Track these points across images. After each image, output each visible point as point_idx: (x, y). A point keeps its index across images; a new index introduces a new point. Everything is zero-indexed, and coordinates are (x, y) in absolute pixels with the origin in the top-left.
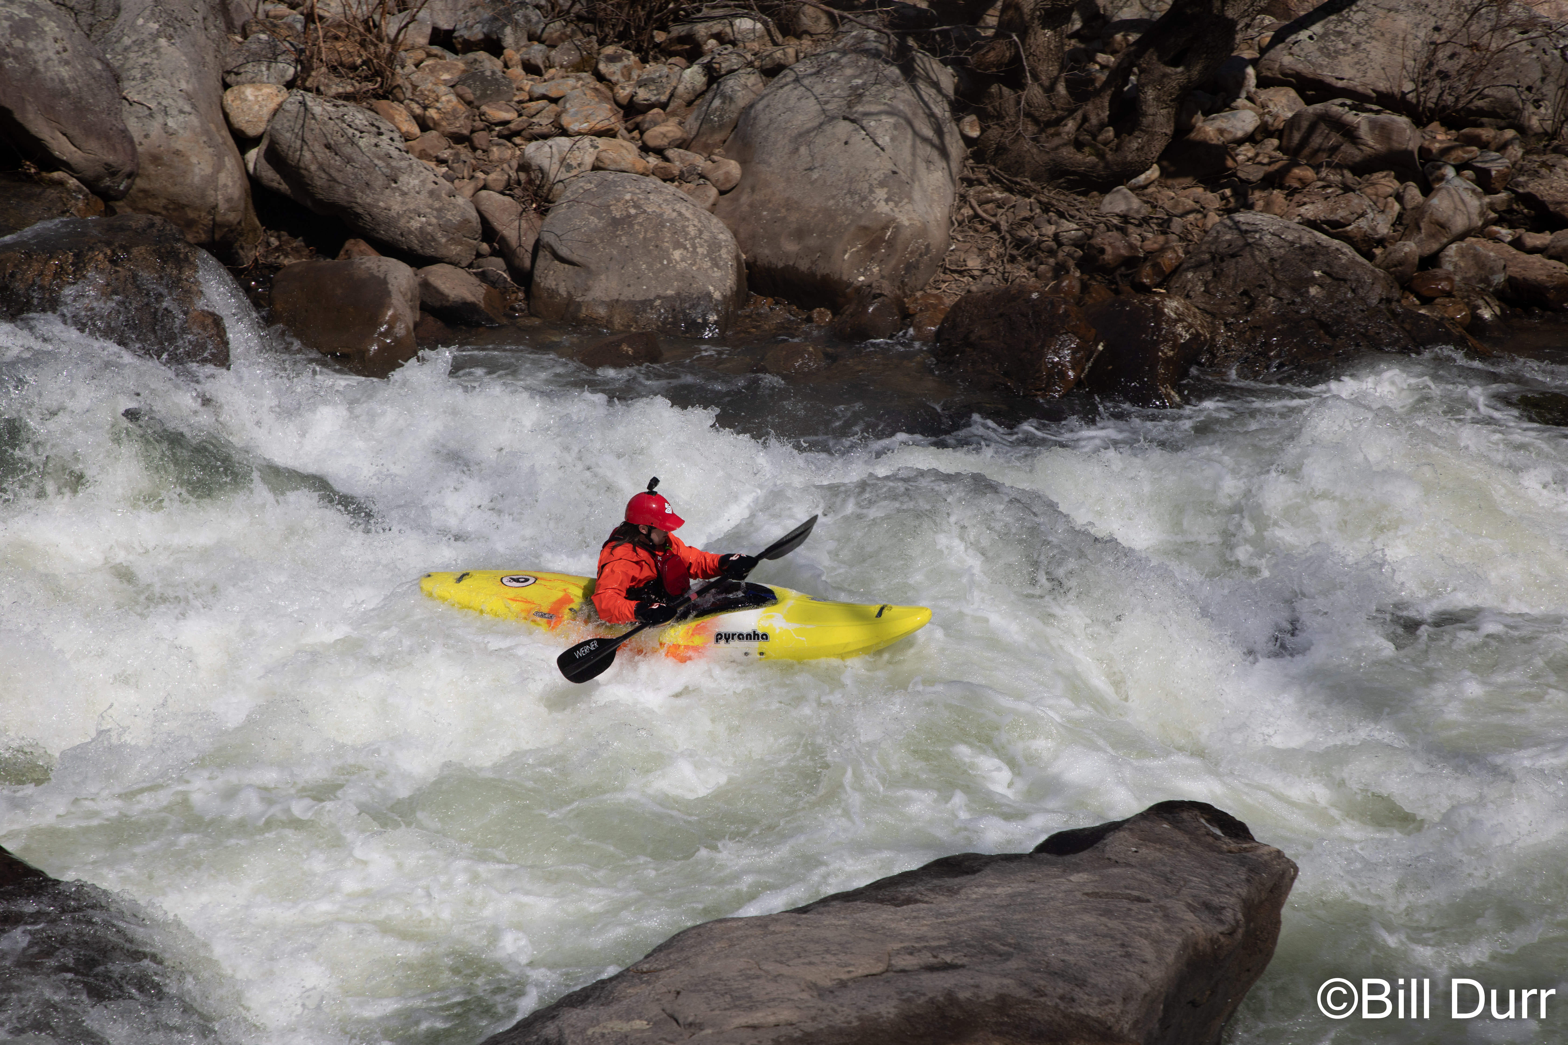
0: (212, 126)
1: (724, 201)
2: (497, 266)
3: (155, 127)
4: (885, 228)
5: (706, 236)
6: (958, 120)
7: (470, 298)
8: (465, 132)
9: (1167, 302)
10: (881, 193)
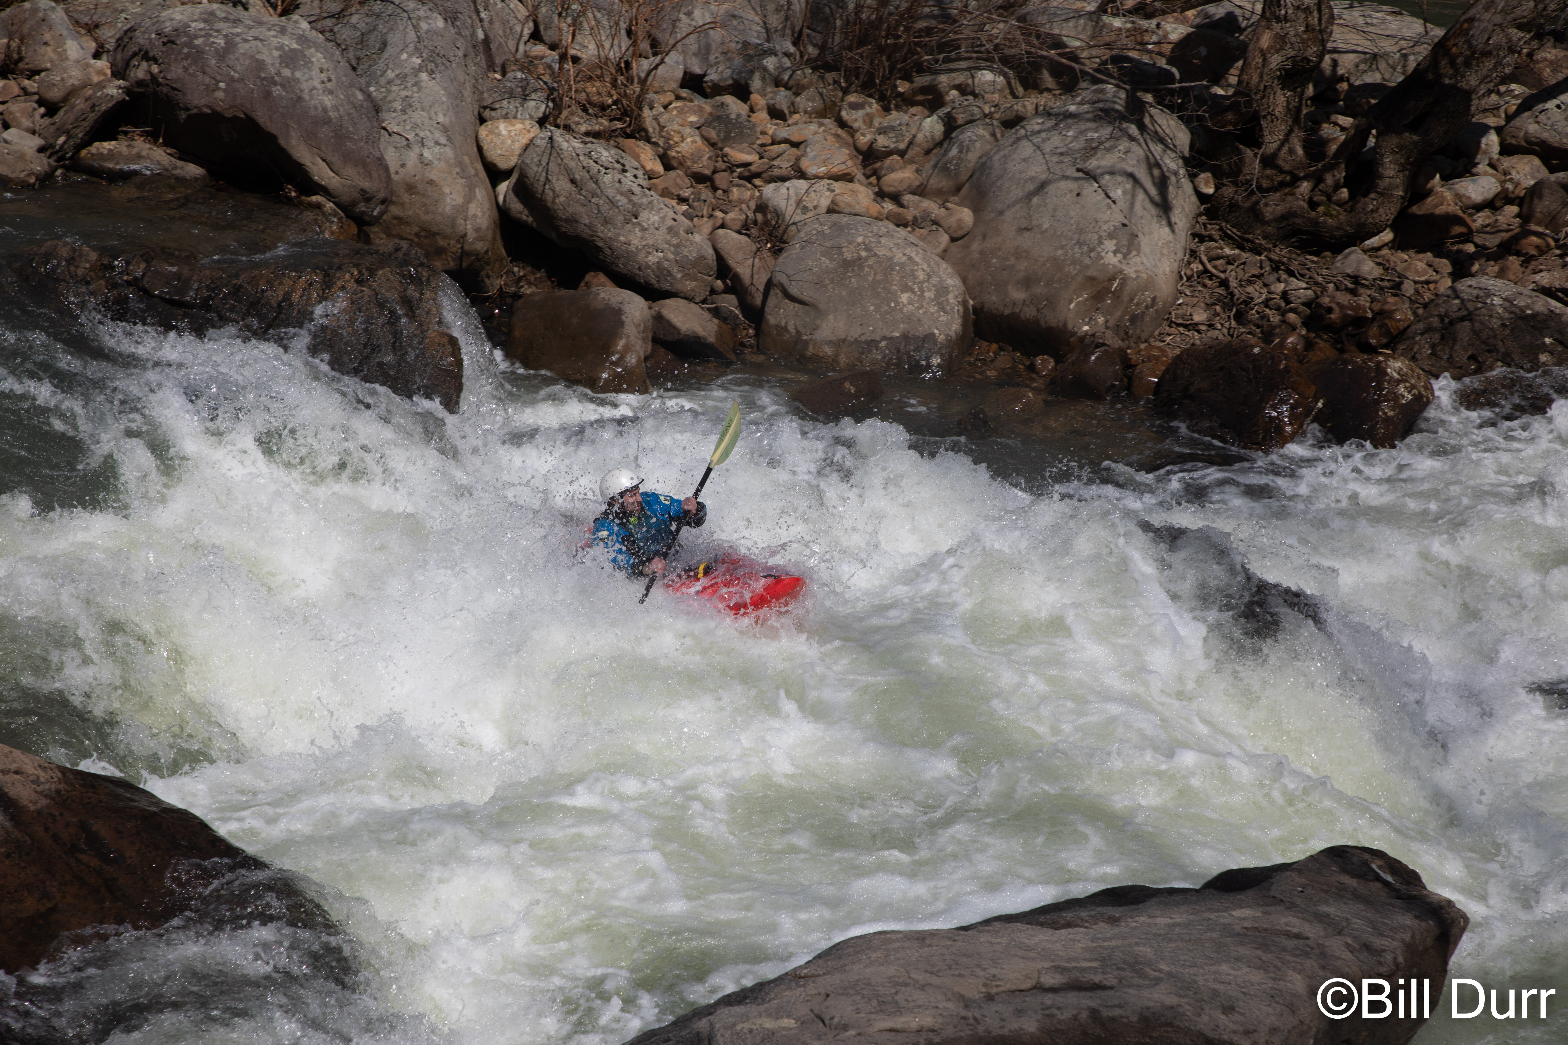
0: (466, 159)
1: (955, 248)
2: (729, 303)
3: (411, 158)
4: (1112, 279)
5: (934, 280)
6: (1192, 177)
7: (701, 332)
8: (707, 172)
9: (1391, 362)
10: (1110, 245)
